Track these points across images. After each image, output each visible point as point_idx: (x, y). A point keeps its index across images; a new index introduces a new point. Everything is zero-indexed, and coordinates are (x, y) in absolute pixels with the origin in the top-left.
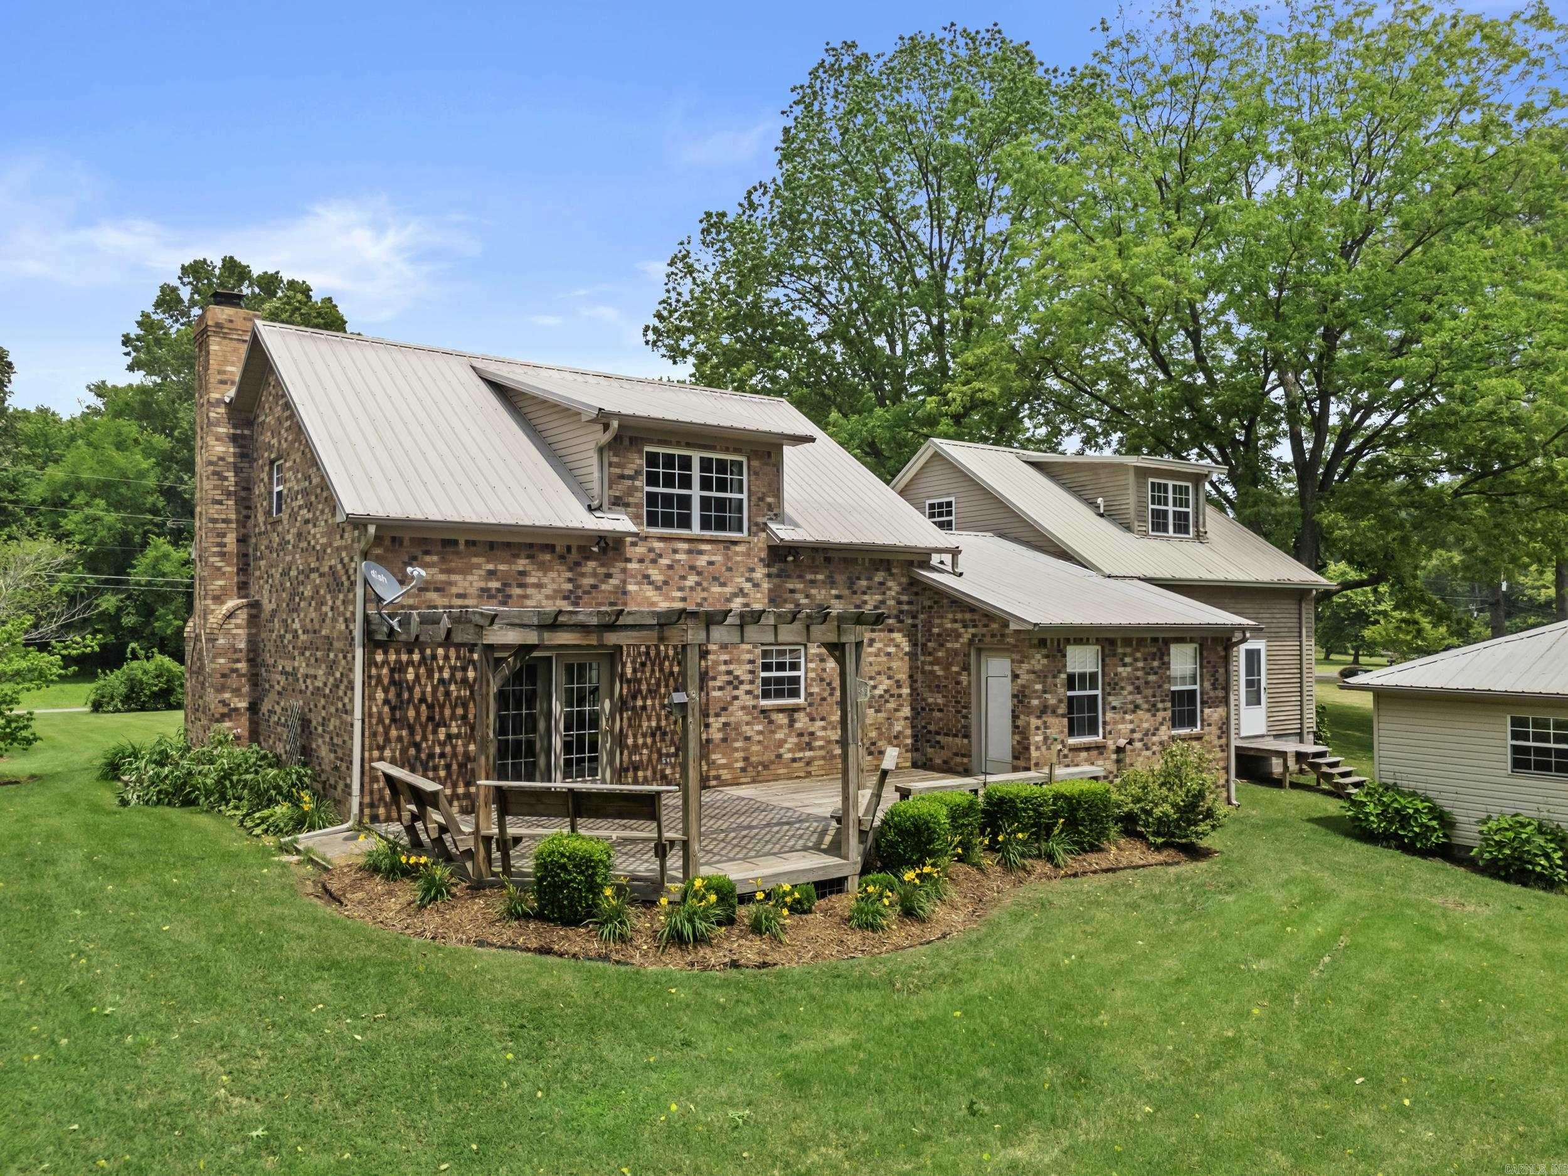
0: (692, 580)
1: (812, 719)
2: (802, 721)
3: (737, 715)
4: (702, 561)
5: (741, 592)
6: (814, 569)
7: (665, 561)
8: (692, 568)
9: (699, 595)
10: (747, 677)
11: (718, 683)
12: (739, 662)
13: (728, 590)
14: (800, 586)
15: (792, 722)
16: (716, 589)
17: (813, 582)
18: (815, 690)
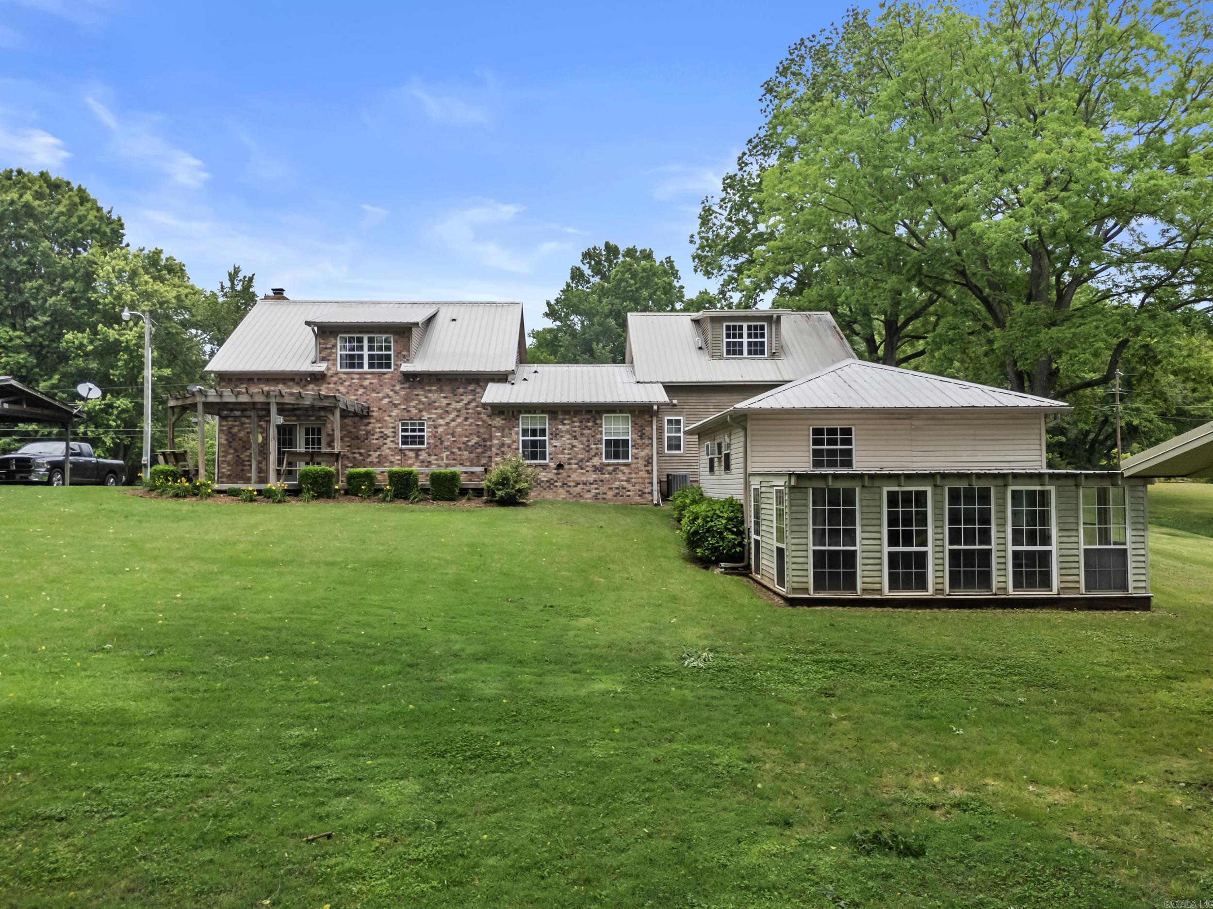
0: (361, 391)
1: (429, 455)
2: (423, 456)
3: (386, 451)
4: (366, 383)
5: (388, 396)
6: (431, 385)
7: (347, 383)
8: (361, 386)
9: (365, 398)
10: (391, 434)
11: (376, 436)
12: (387, 428)
13: (380, 395)
14: (422, 393)
15: (417, 456)
16: (374, 395)
17: (430, 391)
18: (432, 441)
